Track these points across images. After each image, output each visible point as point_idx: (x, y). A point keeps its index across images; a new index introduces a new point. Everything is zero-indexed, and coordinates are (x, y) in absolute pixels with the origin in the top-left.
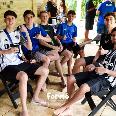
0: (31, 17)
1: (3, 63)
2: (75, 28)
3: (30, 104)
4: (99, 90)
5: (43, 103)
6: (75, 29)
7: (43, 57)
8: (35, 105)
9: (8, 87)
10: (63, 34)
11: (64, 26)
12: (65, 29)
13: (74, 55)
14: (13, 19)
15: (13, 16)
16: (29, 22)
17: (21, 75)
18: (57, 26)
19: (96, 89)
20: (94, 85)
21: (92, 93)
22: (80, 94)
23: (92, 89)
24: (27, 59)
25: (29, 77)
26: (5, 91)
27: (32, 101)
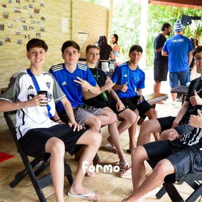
0: (74, 52)
1: (23, 124)
2: (142, 74)
3: (66, 197)
4: (188, 171)
5: (91, 194)
6: (142, 76)
7: (89, 118)
8: (76, 200)
9: (31, 167)
10: (122, 82)
11: (123, 70)
12: (126, 76)
13: (139, 117)
14: (41, 52)
15: (41, 49)
16: (70, 60)
17: (54, 143)
18: (110, 73)
19: (184, 169)
20: (181, 162)
21: (177, 175)
22: (157, 178)
23: (176, 168)
24: (63, 121)
25: (66, 150)
26: (25, 173)
27: (70, 193)
